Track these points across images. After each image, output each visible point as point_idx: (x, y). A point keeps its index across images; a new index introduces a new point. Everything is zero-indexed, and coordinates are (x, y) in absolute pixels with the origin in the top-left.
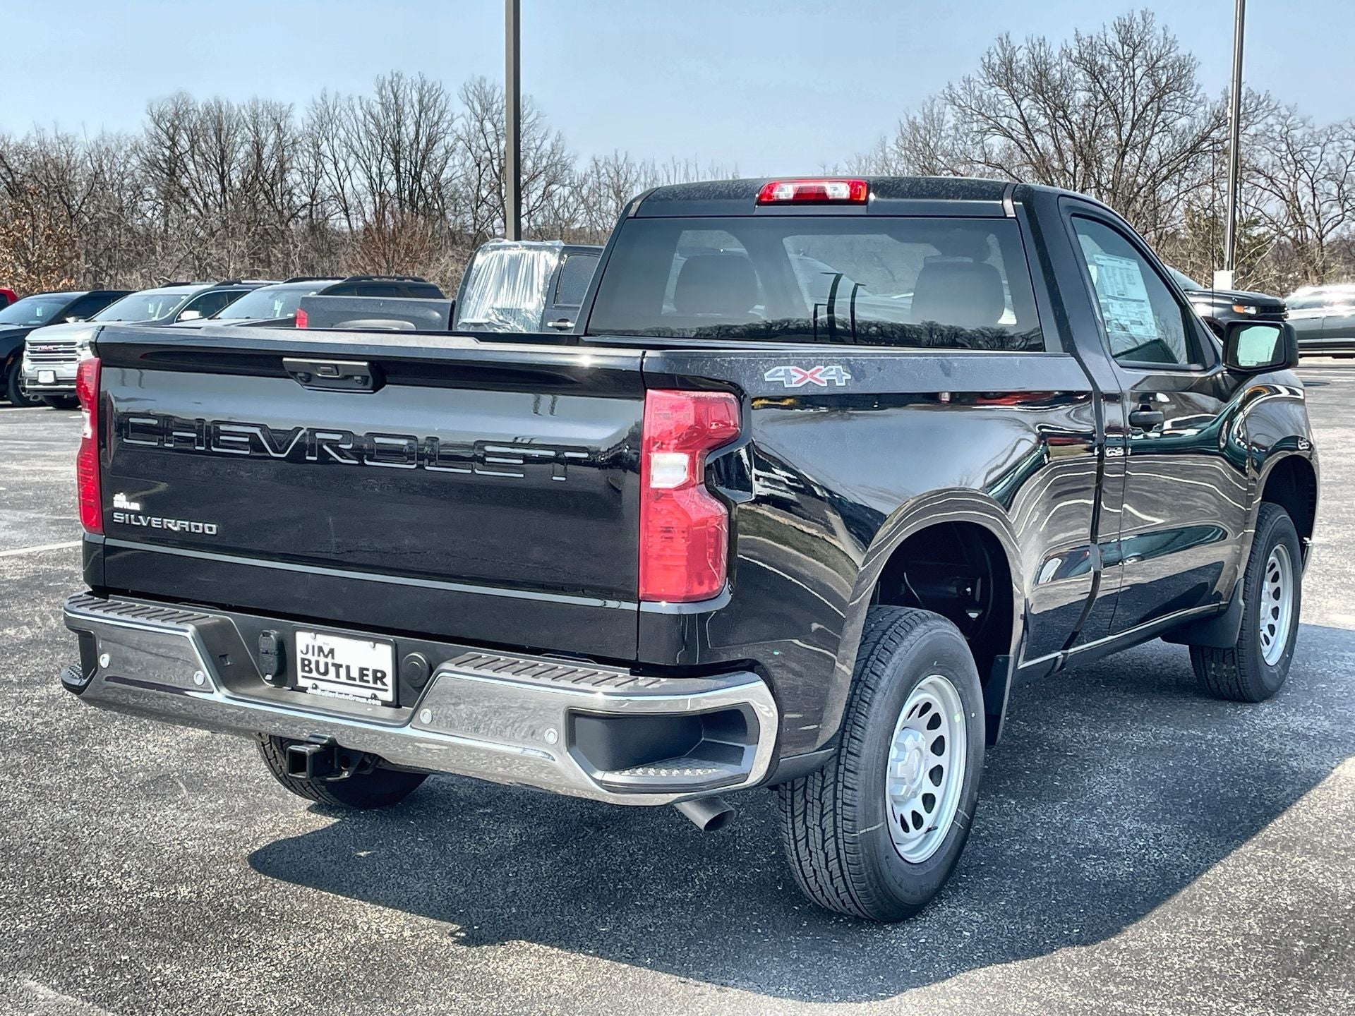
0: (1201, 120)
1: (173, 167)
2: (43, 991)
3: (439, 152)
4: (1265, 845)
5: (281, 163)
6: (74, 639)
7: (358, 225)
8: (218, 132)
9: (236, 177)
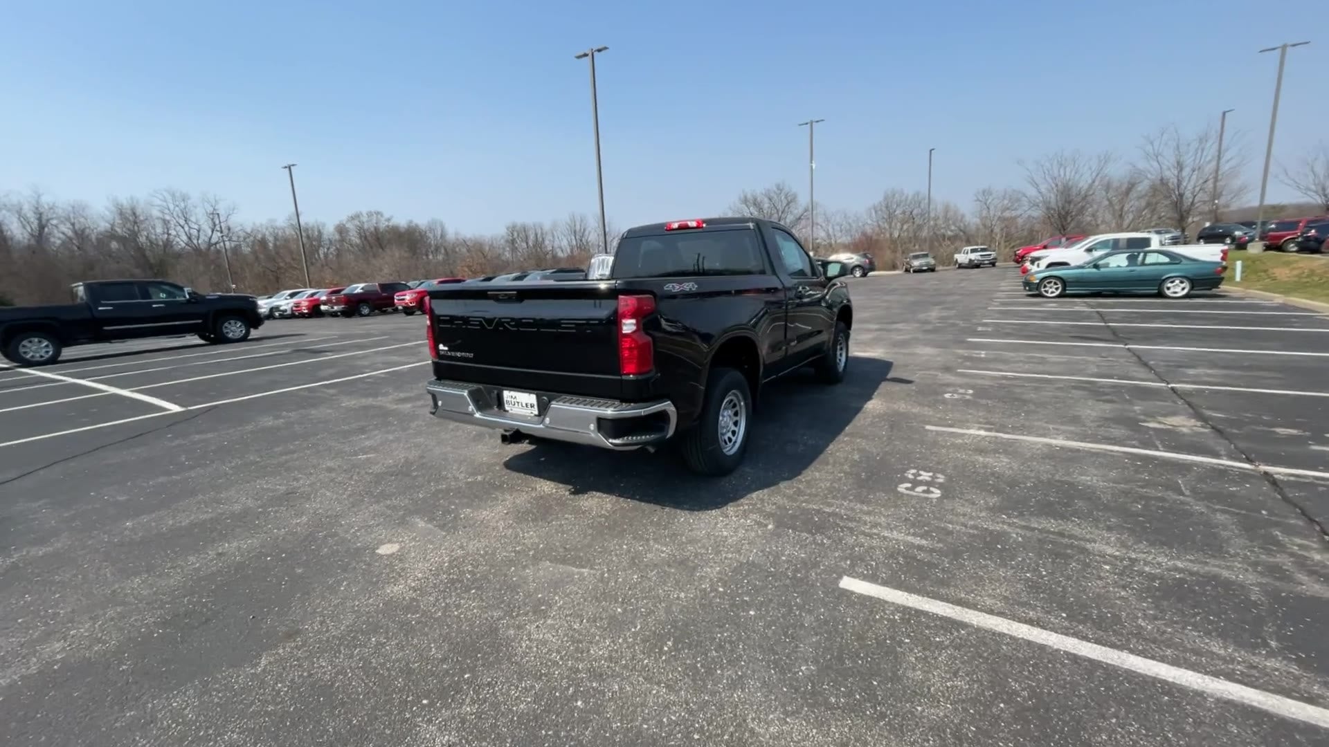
0: (800, 210)
1: (513, 241)
2: (421, 524)
3: (587, 233)
4: (846, 436)
5: (543, 239)
6: (430, 397)
7: (566, 255)
8: (525, 231)
9: (531, 244)
